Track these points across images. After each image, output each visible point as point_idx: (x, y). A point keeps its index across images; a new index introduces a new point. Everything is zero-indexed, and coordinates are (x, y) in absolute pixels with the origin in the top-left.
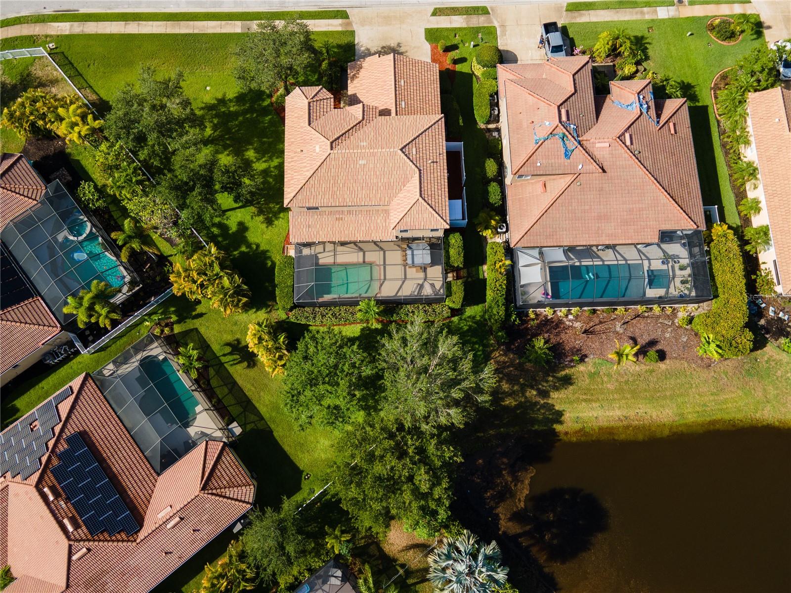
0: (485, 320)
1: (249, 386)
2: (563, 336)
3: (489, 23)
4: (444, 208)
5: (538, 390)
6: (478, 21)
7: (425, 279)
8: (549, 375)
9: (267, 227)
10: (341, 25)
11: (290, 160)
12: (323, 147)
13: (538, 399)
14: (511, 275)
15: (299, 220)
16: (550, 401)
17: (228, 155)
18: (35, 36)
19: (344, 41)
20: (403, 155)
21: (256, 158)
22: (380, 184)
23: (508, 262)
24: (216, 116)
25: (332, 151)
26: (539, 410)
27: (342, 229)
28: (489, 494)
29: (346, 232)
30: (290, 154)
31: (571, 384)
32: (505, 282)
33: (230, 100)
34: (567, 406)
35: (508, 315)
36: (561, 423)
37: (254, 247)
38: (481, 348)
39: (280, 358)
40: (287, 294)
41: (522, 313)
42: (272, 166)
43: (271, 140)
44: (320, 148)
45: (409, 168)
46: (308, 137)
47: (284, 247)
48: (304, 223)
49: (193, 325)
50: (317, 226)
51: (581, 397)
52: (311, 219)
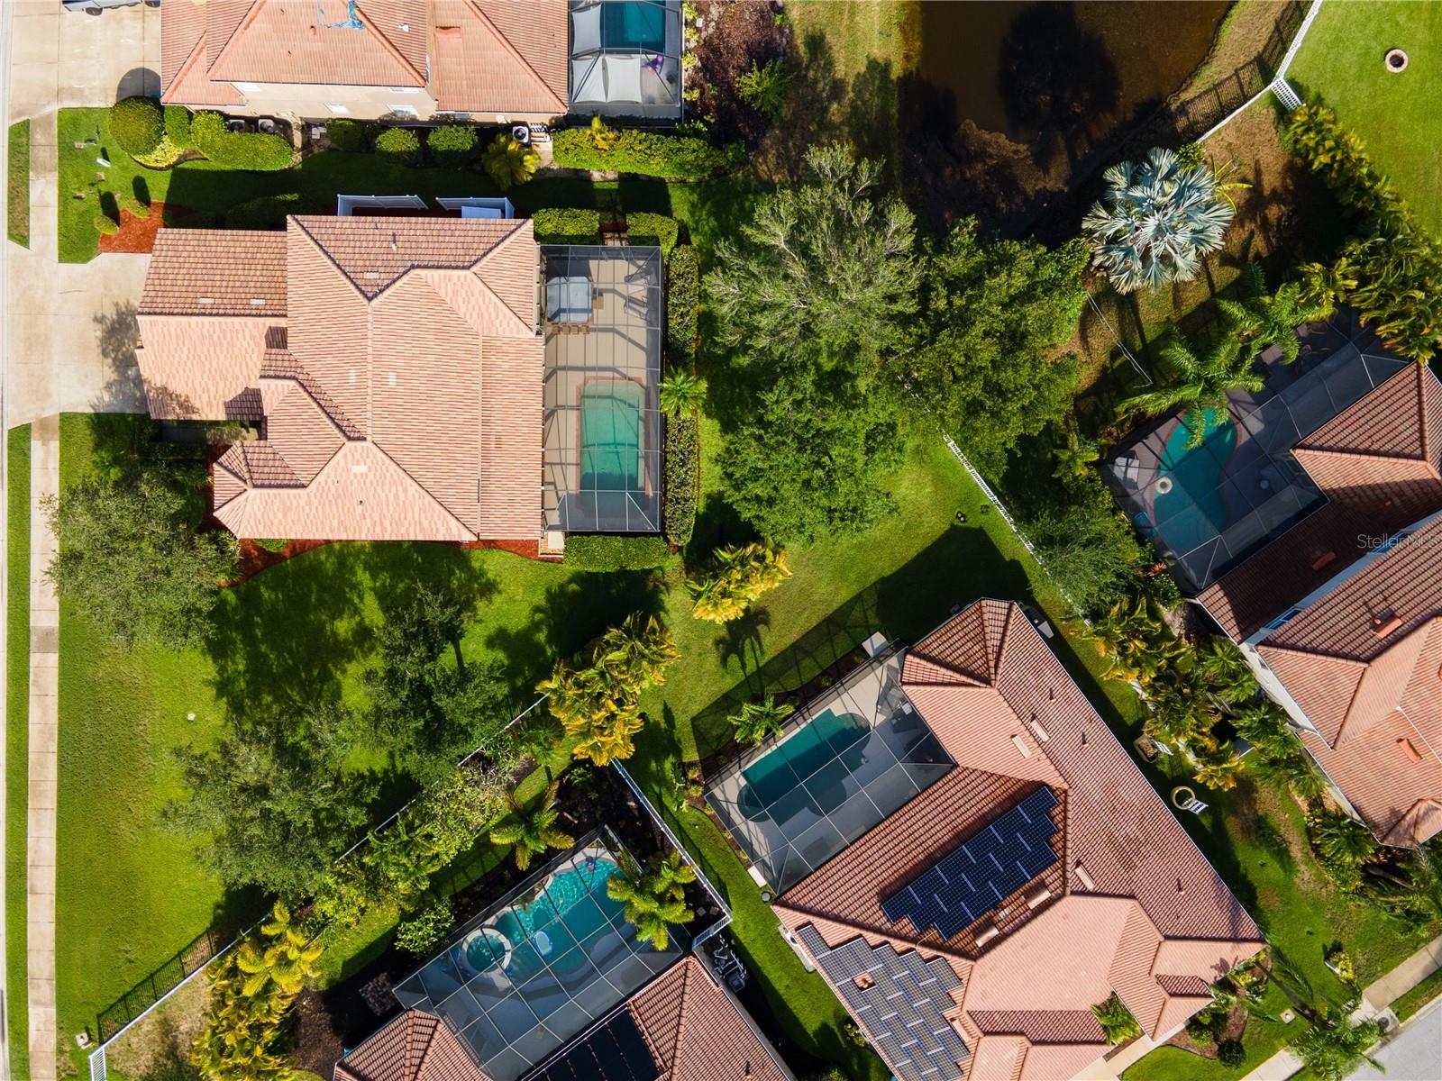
0: (699, 183)
1: (801, 621)
2: (734, 42)
3: (51, 124)
4: (493, 227)
5: (831, 98)
6: (45, 147)
7: (613, 291)
8: (805, 76)
9: (500, 592)
10: (45, 442)
11: (378, 529)
12: (357, 456)
13: (846, 102)
14: (620, 121)
15: (497, 521)
16: (851, 80)
17: (344, 671)
19: (85, 436)
20: (381, 298)
21: (352, 616)
22: (439, 350)
23: (596, 123)
24: (256, 697)
25: (369, 438)
26: (864, 103)
27: (518, 439)
28: (1003, 205)
29: (526, 430)
30: (365, 529)
31: (823, 37)
32: (635, 132)
33: (222, 670)
34: (860, 50)
35: (697, 134)
36: (887, 67)
37: (538, 616)
38: (751, 197)
39: (761, 559)
40: (641, 548)
41: (692, 112)
42: (371, 584)
43: (314, 587)
44: (358, 463)
45: (408, 288)
46: (333, 489)
47: (542, 560)
48: (505, 512)
49: (684, 725)
50: (511, 484)
51: (845, 22)
52: (498, 496)
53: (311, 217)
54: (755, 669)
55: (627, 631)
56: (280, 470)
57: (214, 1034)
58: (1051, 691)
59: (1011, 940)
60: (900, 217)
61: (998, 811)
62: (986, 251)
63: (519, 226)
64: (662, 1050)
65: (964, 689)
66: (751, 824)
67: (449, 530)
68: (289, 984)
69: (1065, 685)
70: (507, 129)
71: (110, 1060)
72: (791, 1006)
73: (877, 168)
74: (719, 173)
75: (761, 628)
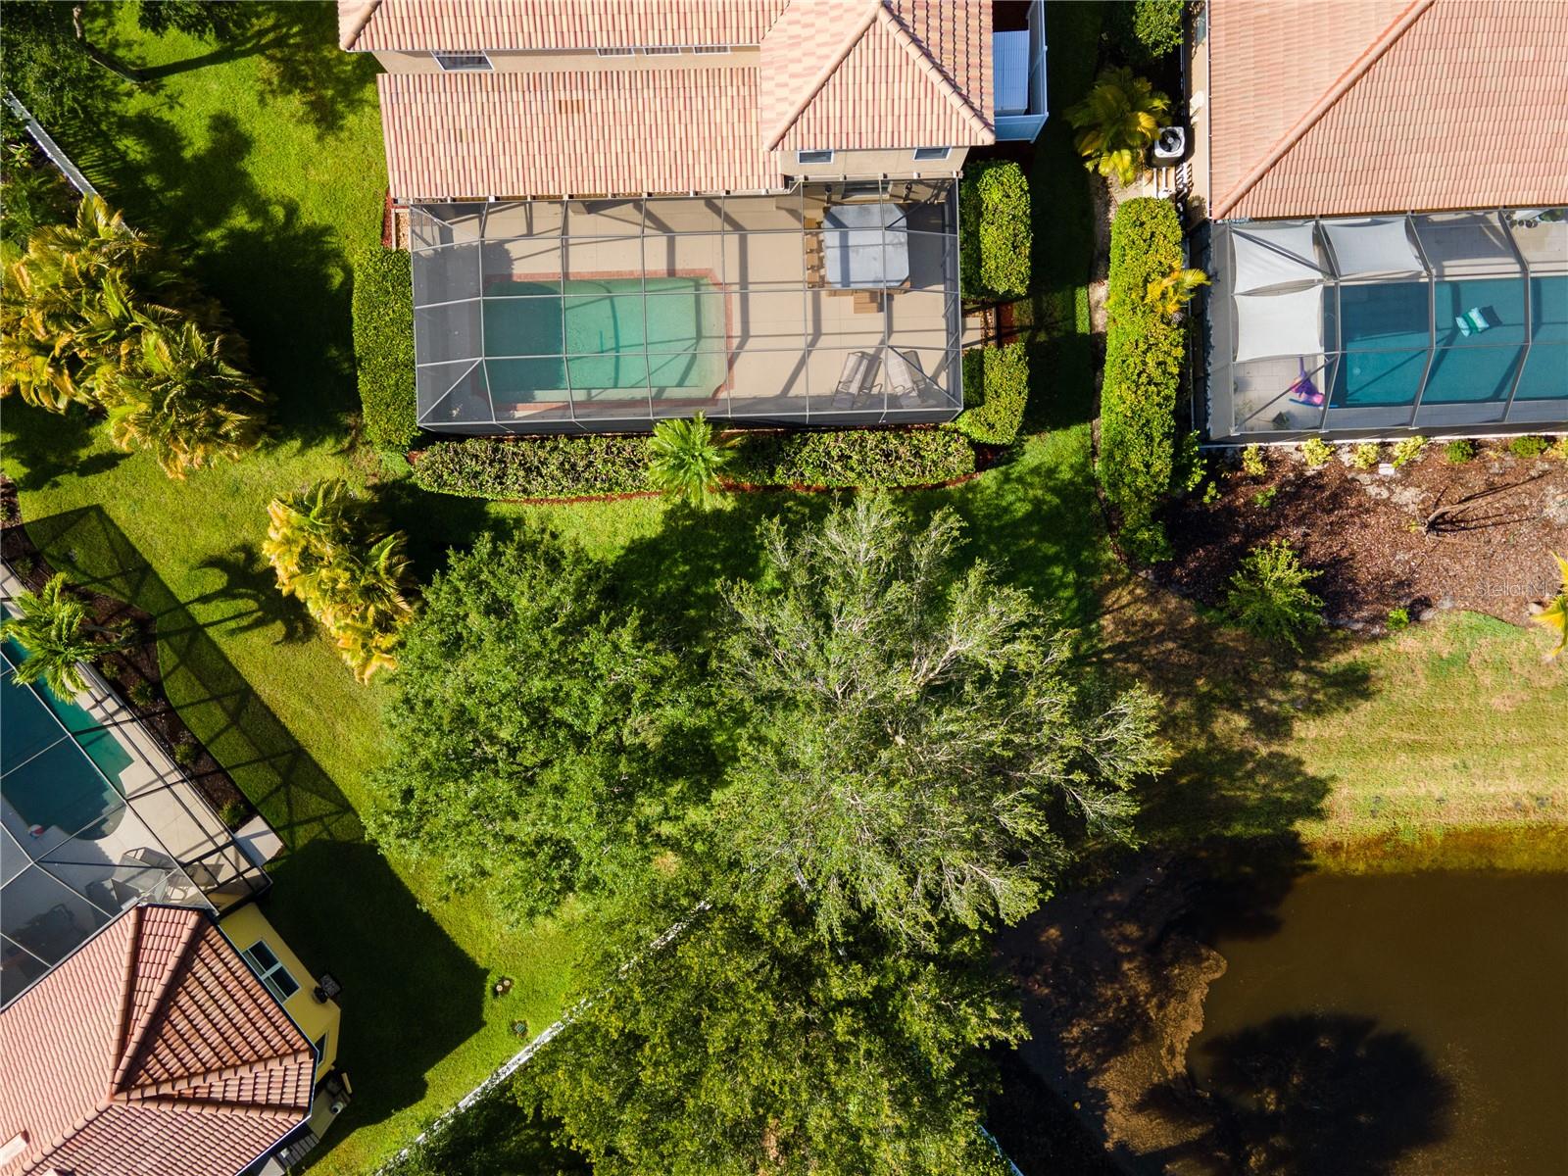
0: (1092, 481)
2: (1353, 535)
5: (1255, 715)
7: (889, 331)
8: (1295, 667)
9: (320, 138)
13: (1251, 742)
14: (1200, 325)
15: (416, 110)
16: (1290, 750)
23: (1193, 278)
26: (1250, 775)
27: (580, 147)
28: (1076, 1031)
29: (599, 160)
31: (1366, 695)
32: (1180, 352)
34: (1346, 762)
35: (1180, 472)
36: (1319, 815)
38: (1071, 577)
41: (1223, 460)
47: (386, 216)
48: (436, 123)
49: (87, 491)
51: (1396, 735)
54: (201, 620)
63: (979, 115)
70: (1179, 114)
74: (1111, 517)
75: (278, 628)
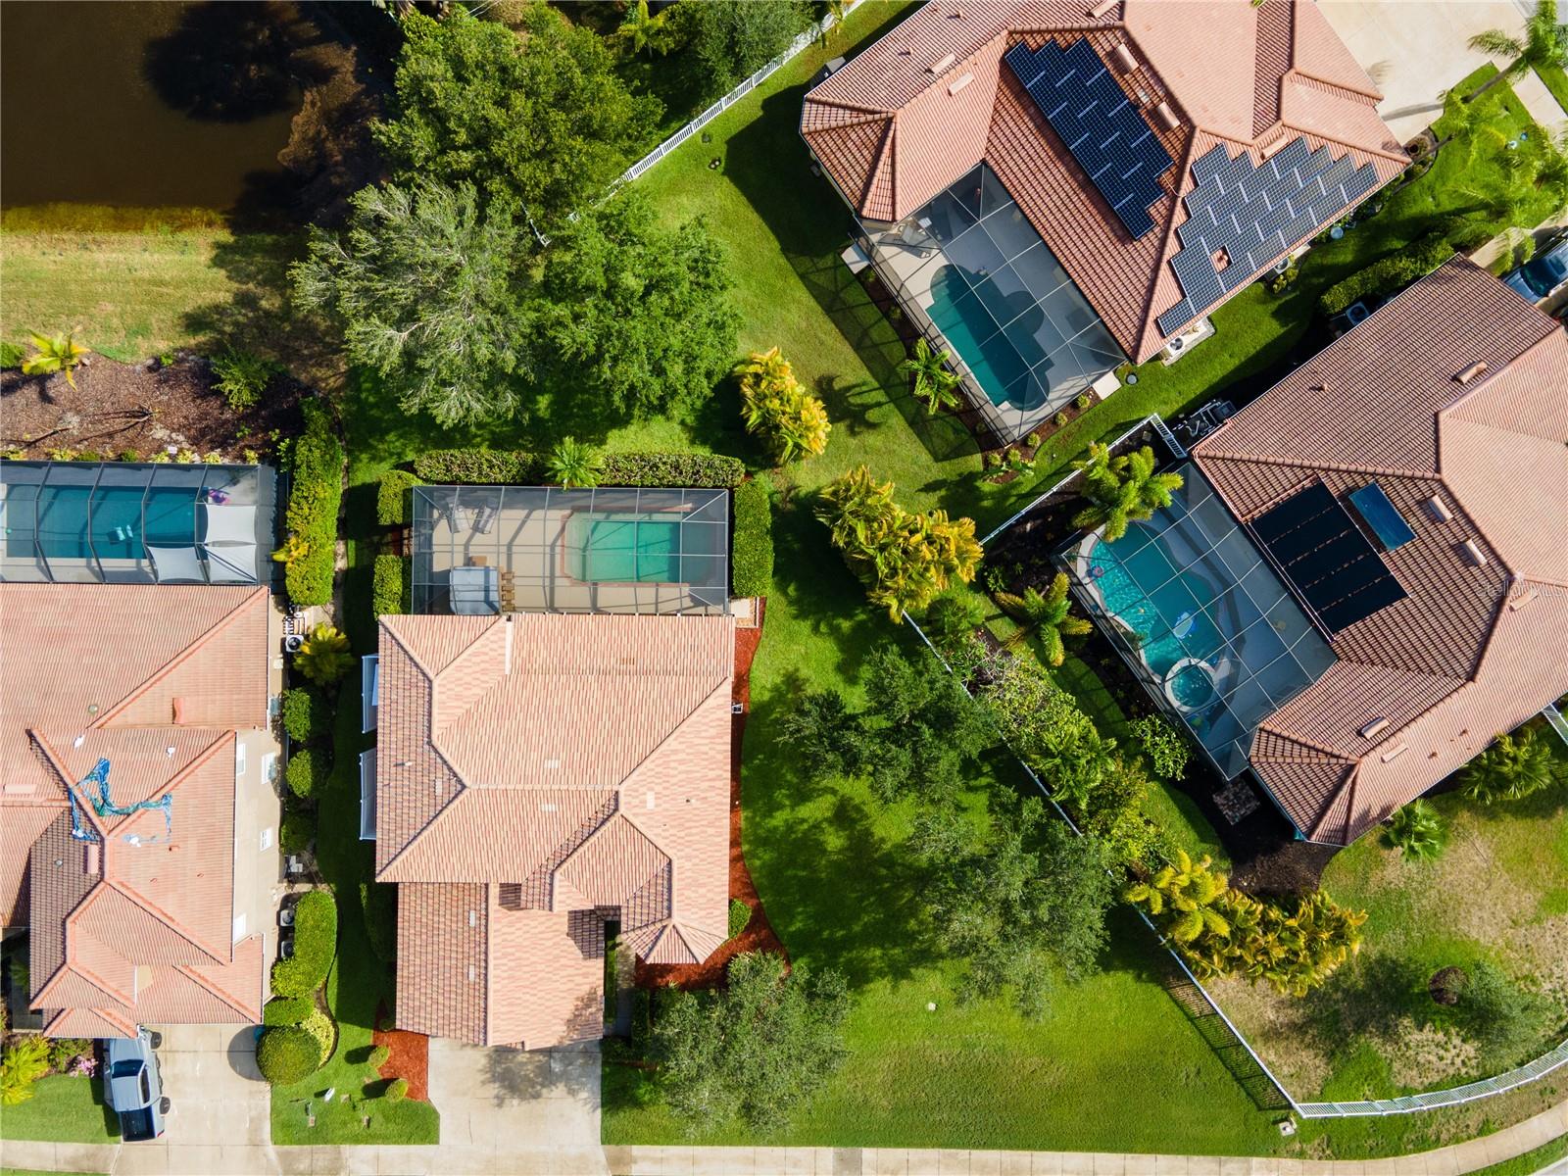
0: (349, 453)
1: (829, 341)
2: (194, 412)
3: (288, 1153)
4: (388, 659)
5: (255, 307)
6: (313, 1159)
7: (467, 546)
8: (230, 335)
10: (634, 1160)
11: (718, 784)
12: (636, 802)
13: (259, 291)
14: (279, 531)
15: (714, 662)
16: (235, 286)
17: (883, 840)
18: (1328, 1158)
19: (625, 1117)
20: (462, 775)
21: (823, 830)
22: (520, 716)
23: (281, 557)
24: (911, 937)
25: (615, 788)
27: (625, 641)
29: (615, 633)
30: (718, 799)
31: (187, 316)
32: (289, 514)
33: (881, 974)
34: (201, 276)
35: (291, 449)
36: (218, 245)
37: (823, 628)
38: (363, 396)
39: (758, 377)
40: (747, 512)
41: (270, 458)
42: (788, 810)
43: (790, 873)
44: (644, 802)
45: (452, 747)
46: (672, 831)
47: (762, 625)
49: (943, 469)
50: (674, 648)
51: (170, 290)
52: (687, 662)
53: (378, 856)
54: (881, 392)
55: (834, 520)
56: (653, 891)
57: (1272, 969)
58: (901, 54)
59: (1173, 88)
60: (370, 201)
61: (1032, 110)
62: (408, 107)
63: (386, 629)
64: (1294, 481)
65: (898, 149)
66: (1051, 396)
67: (719, 707)
68: (1216, 886)
69: (895, 40)
70: (288, 658)
71: (1309, 1098)
72: (1252, 351)
73: (319, 233)
74: (337, 428)
75: (837, 385)
